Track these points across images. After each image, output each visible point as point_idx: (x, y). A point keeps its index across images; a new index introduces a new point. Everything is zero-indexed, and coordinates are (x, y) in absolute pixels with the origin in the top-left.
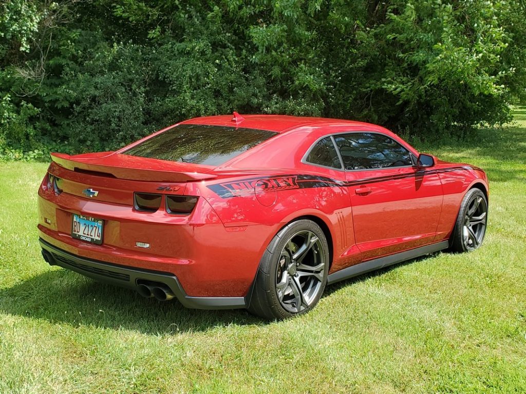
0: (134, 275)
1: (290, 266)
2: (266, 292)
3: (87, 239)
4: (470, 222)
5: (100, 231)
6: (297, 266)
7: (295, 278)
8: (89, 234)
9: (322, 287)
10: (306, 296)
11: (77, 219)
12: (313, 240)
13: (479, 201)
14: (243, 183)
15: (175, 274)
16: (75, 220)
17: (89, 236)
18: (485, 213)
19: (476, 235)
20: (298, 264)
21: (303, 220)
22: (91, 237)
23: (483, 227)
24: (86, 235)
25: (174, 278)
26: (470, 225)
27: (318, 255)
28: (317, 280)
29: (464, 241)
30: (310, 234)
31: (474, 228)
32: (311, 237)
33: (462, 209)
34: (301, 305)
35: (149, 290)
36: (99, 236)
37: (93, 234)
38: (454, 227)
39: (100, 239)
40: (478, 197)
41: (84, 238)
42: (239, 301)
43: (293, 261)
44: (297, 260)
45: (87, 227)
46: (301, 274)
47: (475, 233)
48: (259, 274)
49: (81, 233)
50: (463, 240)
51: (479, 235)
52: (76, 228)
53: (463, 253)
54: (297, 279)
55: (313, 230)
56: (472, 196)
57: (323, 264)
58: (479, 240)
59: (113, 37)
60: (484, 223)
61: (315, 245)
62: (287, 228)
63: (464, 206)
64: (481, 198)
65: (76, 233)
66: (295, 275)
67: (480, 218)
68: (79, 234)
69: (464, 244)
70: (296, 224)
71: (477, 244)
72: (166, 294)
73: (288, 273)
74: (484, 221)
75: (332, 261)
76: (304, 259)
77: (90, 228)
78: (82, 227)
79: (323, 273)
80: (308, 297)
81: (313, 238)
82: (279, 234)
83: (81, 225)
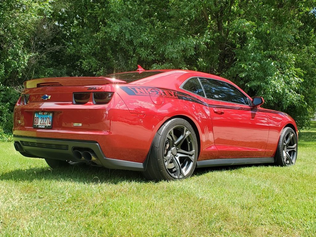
0: (71, 145)
1: (173, 149)
2: (157, 160)
3: (43, 127)
4: (287, 149)
5: (51, 120)
6: (177, 150)
7: (176, 157)
8: (44, 123)
9: (193, 165)
10: (183, 170)
11: (37, 116)
12: (188, 133)
13: (292, 135)
14: (143, 88)
15: (98, 142)
16: (35, 116)
17: (44, 125)
18: (296, 144)
19: (291, 158)
20: (178, 148)
21: (180, 119)
22: (45, 125)
23: (295, 153)
24: (42, 125)
25: (97, 144)
26: (287, 151)
27: (191, 144)
28: (190, 161)
29: (284, 160)
30: (185, 129)
31: (290, 153)
32: (186, 132)
33: (282, 138)
34: (180, 175)
35: (81, 154)
36: (50, 123)
37: (46, 123)
38: (277, 148)
39: (50, 125)
40: (291, 133)
41: (40, 127)
42: (139, 165)
43: (174, 145)
44: (177, 145)
45: (43, 119)
46: (180, 155)
47: (291, 156)
48: (153, 148)
49: (39, 124)
50: (283, 158)
51: (293, 158)
52: (36, 122)
53: (284, 167)
54: (177, 158)
55: (187, 126)
56: (287, 131)
57: (194, 151)
58: (293, 161)
59: (72, 73)
60: (296, 151)
61: (188, 137)
62: (170, 121)
63: (282, 136)
64: (293, 134)
65: (36, 124)
66: (176, 155)
67: (293, 147)
68: (38, 124)
69: (284, 161)
70: (176, 120)
71: (292, 163)
72: (92, 156)
73: (172, 153)
74: (295, 149)
75: (200, 152)
76: (182, 145)
77: (45, 120)
78: (40, 120)
79: (194, 157)
80: (185, 171)
81: (188, 132)
82: (166, 124)
83: (39, 119)
